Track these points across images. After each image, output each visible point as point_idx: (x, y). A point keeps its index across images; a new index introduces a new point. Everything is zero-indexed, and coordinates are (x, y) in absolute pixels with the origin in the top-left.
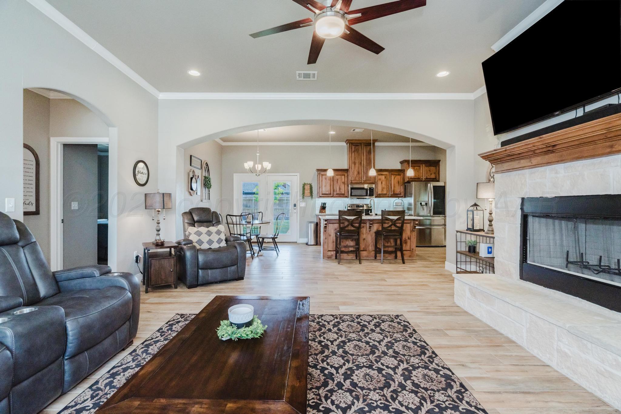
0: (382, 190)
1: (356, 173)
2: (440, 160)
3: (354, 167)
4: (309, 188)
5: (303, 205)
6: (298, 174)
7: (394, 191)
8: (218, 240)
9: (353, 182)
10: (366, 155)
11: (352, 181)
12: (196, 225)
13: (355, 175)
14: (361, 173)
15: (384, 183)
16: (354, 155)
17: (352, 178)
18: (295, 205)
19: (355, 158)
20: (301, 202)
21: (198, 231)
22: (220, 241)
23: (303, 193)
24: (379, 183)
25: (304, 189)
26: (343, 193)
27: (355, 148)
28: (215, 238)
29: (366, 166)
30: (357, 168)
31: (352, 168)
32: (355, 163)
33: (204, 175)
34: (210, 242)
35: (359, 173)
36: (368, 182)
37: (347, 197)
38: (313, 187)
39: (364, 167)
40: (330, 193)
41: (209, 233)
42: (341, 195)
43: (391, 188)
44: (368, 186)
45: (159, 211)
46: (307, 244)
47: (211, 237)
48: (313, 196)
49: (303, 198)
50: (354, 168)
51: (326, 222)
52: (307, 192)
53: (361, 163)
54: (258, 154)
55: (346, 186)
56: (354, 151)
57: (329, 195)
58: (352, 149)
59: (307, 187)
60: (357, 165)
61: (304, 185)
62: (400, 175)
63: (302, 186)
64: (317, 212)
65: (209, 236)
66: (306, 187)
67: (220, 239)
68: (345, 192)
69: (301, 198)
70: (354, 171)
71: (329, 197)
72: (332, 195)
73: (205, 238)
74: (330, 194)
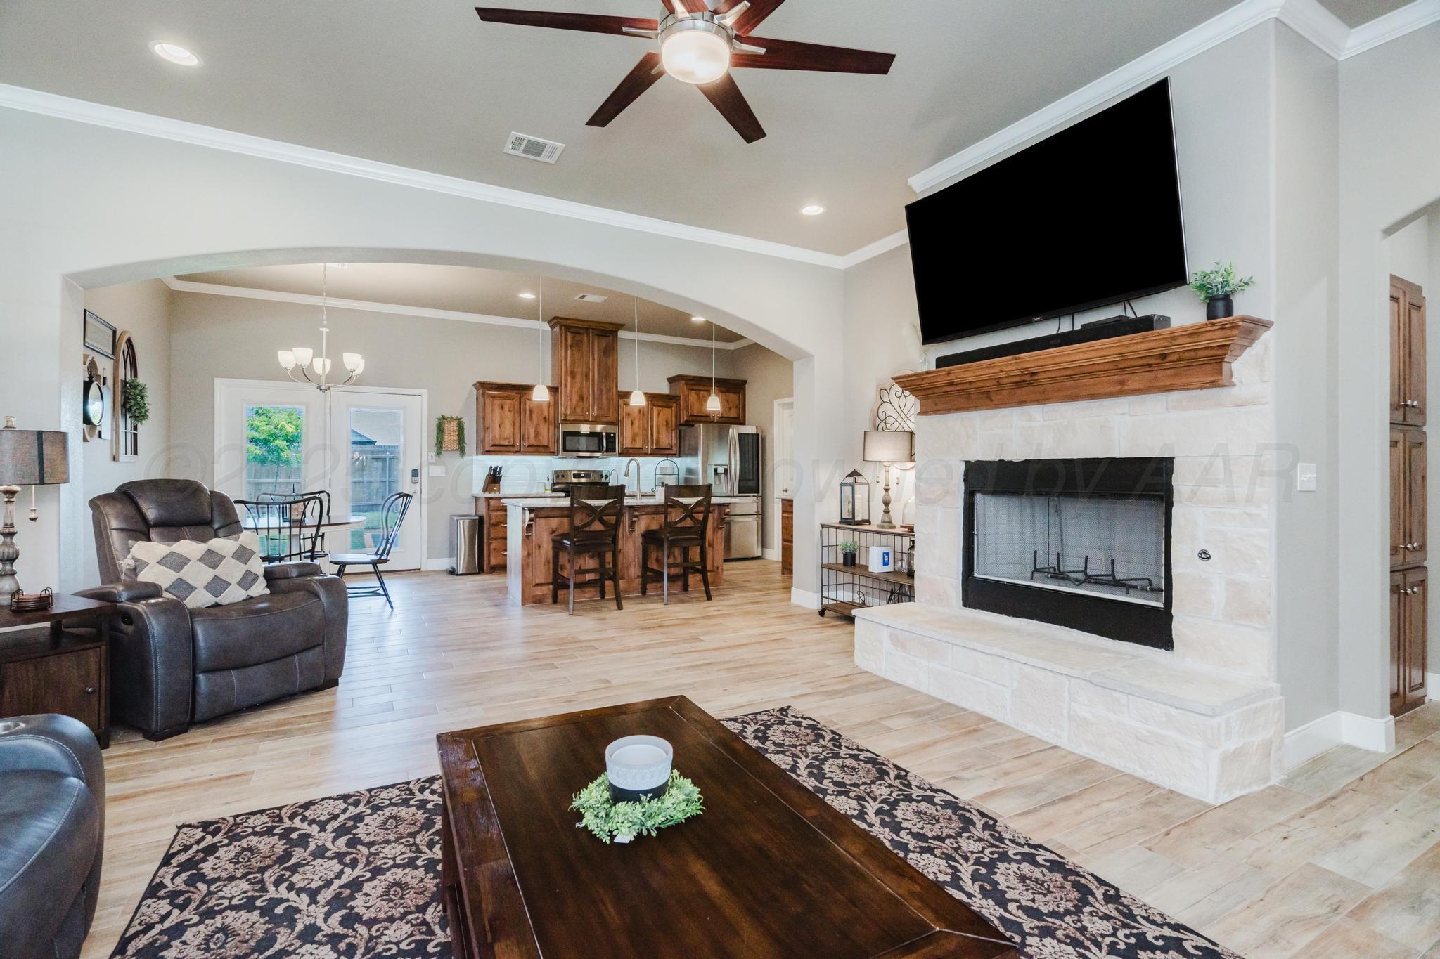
0: (634, 439)
1: (575, 398)
2: (746, 381)
3: (572, 384)
4: (455, 428)
5: (438, 471)
6: (425, 392)
7: (658, 442)
8: (244, 577)
9: (568, 418)
10: (600, 358)
11: (566, 415)
12: (153, 535)
13: (574, 402)
14: (588, 398)
15: (636, 423)
16: (572, 355)
17: (566, 409)
18: (415, 473)
19: (573, 362)
20: (430, 464)
21: (172, 553)
22: (250, 579)
23: (440, 442)
24: (627, 423)
25: (440, 431)
26: (545, 443)
27: (573, 338)
28: (232, 571)
29: (598, 382)
30: (577, 385)
31: (566, 386)
32: (573, 375)
33: (121, 376)
34: (217, 585)
35: (582, 398)
36: (604, 420)
37: (552, 453)
38: (466, 426)
39: (593, 385)
40: (511, 443)
41: (212, 559)
42: (540, 449)
43: (652, 435)
44: (603, 429)
45: (13, 493)
46: (452, 572)
47: (221, 571)
48: (466, 450)
49: (439, 454)
50: (572, 387)
51: (533, 515)
52: (450, 439)
53: (587, 376)
54: (325, 330)
55: (552, 427)
56: (571, 346)
57: (511, 449)
58: (566, 340)
59: (450, 427)
60: (578, 377)
61: (442, 421)
62: (671, 407)
63: (435, 422)
64: (478, 489)
65: (214, 566)
66: (447, 426)
67: (248, 573)
68: (548, 441)
69: (434, 454)
70: (571, 392)
71: (510, 452)
72: (516, 449)
73: (198, 575)
74: (513, 446)
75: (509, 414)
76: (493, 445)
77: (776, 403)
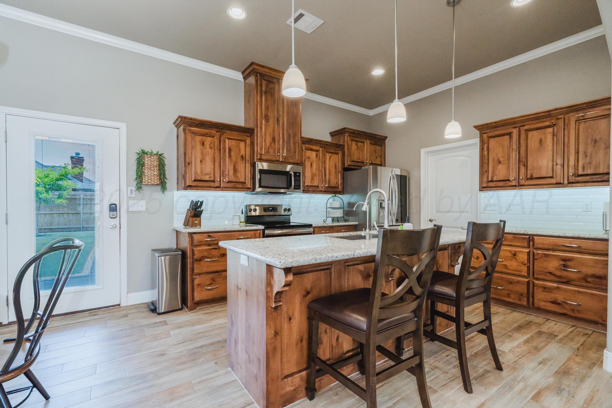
0: (312, 179)
1: (269, 140)
2: (387, 137)
3: (266, 126)
4: (156, 163)
5: (140, 205)
6: (123, 126)
7: (329, 181)
9: (263, 157)
11: (261, 155)
13: (268, 144)
14: (279, 141)
15: (314, 165)
16: (266, 100)
17: (261, 148)
18: (113, 208)
20: (130, 199)
23: (140, 176)
24: (308, 165)
25: (140, 164)
26: (242, 180)
27: (267, 85)
29: (287, 128)
30: (270, 130)
31: (261, 128)
32: (267, 120)
35: (274, 140)
36: (291, 161)
37: (249, 189)
38: (166, 162)
39: (283, 130)
40: (212, 179)
42: (238, 185)
43: (325, 175)
44: (292, 168)
46: (153, 309)
48: (168, 185)
49: (139, 188)
50: (266, 129)
52: (151, 174)
53: (278, 120)
55: (249, 166)
56: (265, 92)
57: (212, 184)
58: (261, 86)
59: (150, 162)
60: (271, 122)
61: (142, 156)
62: (337, 154)
63: (136, 157)
64: (179, 223)
66: (147, 160)
68: (246, 178)
69: (134, 188)
70: (265, 133)
71: (211, 187)
72: (217, 184)
74: (214, 181)
75: (210, 150)
76: (195, 180)
77: (423, 151)
